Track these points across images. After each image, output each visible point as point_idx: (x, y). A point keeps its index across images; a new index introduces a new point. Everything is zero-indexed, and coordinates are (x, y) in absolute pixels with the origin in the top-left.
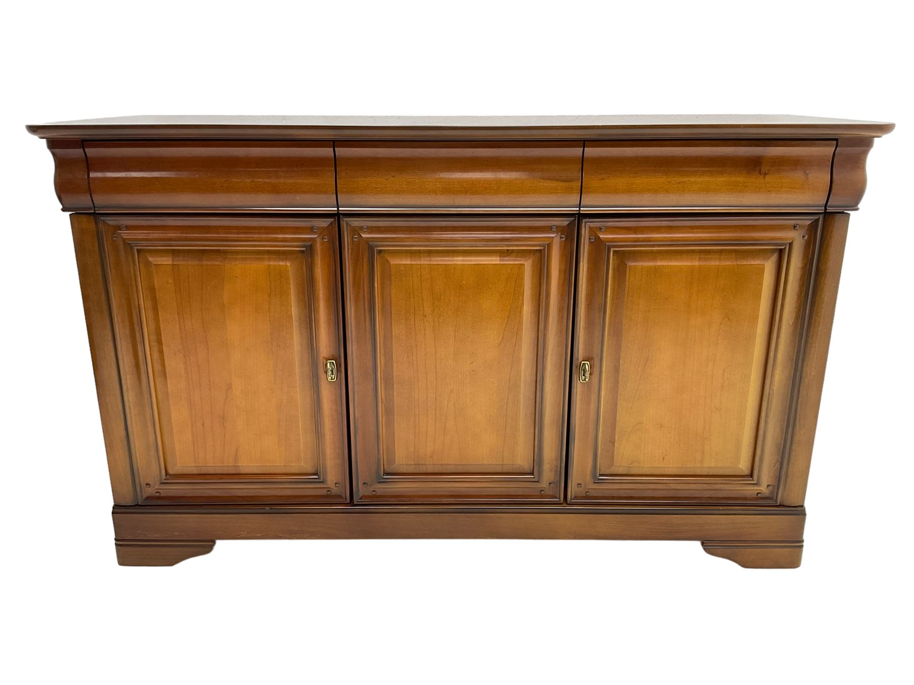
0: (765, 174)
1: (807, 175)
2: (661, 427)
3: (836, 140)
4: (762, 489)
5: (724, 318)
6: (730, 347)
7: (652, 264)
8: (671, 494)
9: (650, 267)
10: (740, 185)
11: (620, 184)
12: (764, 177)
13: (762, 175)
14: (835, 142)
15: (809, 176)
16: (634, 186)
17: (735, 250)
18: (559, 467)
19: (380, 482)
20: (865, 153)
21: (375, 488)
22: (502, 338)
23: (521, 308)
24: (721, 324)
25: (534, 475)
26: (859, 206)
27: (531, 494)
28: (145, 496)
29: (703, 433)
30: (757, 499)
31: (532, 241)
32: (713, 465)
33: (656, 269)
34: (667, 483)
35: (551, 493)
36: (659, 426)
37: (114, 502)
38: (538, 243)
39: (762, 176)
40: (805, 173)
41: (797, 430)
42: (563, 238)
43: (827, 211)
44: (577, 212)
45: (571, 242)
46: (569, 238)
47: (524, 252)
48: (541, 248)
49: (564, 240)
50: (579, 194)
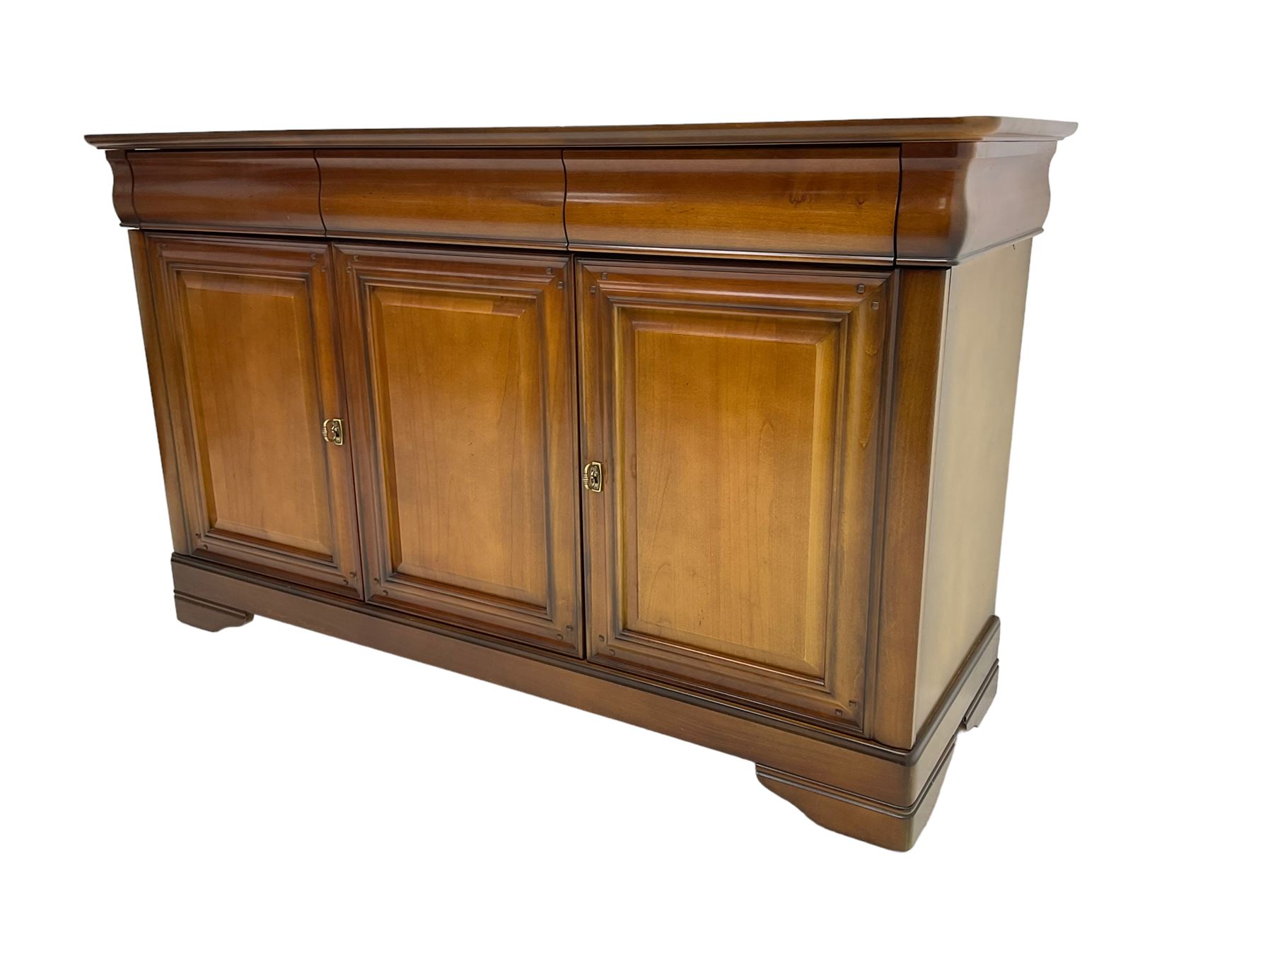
0: (799, 202)
1: (860, 204)
2: (693, 575)
3: (899, 145)
4: (840, 704)
5: (764, 424)
6: (776, 468)
7: (666, 331)
8: (716, 680)
9: (664, 334)
10: (762, 218)
12: (798, 207)
13: (793, 202)
14: (897, 149)
15: (864, 205)
16: (625, 215)
17: (776, 319)
18: (576, 607)
19: (388, 581)
21: (387, 588)
22: (501, 416)
23: (518, 377)
24: (761, 431)
25: (547, 611)
27: (547, 636)
28: (195, 548)
29: (750, 596)
30: (836, 719)
31: (523, 287)
32: (767, 648)
33: (673, 340)
34: (708, 662)
35: (569, 642)
36: (691, 573)
37: (174, 548)
38: (531, 290)
39: (794, 205)
40: (858, 199)
41: (885, 619)
42: (560, 285)
43: (897, 263)
44: (565, 249)
45: (568, 291)
46: (566, 286)
47: (518, 300)
48: (535, 297)
49: (561, 287)
50: (563, 223)
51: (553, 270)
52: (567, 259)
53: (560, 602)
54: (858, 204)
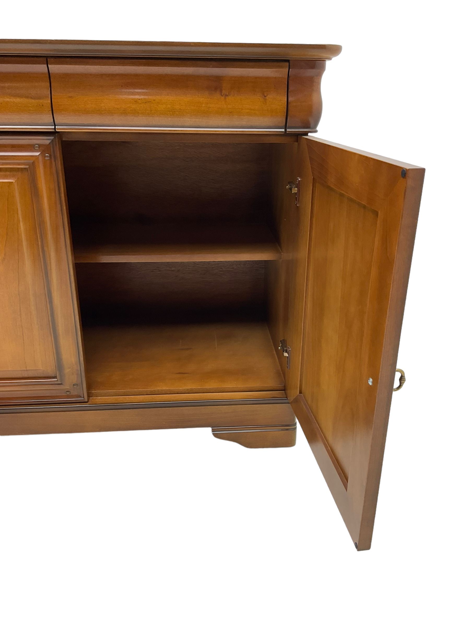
0: (226, 95)
1: (265, 97)
3: (288, 61)
10: (203, 106)
11: (89, 103)
12: (225, 99)
13: (223, 96)
14: (288, 64)
15: (267, 98)
16: (102, 105)
18: (79, 371)
20: (319, 75)
22: (5, 255)
25: (58, 378)
26: (318, 128)
27: (58, 395)
31: (17, 160)
35: (76, 394)
38: (22, 161)
39: (223, 98)
40: (263, 94)
42: (47, 156)
43: (287, 132)
44: (53, 130)
45: (55, 161)
46: (52, 157)
47: (11, 170)
48: (27, 167)
49: (49, 158)
50: (51, 112)
51: (40, 146)
52: (52, 138)
53: (67, 371)
54: (264, 97)
